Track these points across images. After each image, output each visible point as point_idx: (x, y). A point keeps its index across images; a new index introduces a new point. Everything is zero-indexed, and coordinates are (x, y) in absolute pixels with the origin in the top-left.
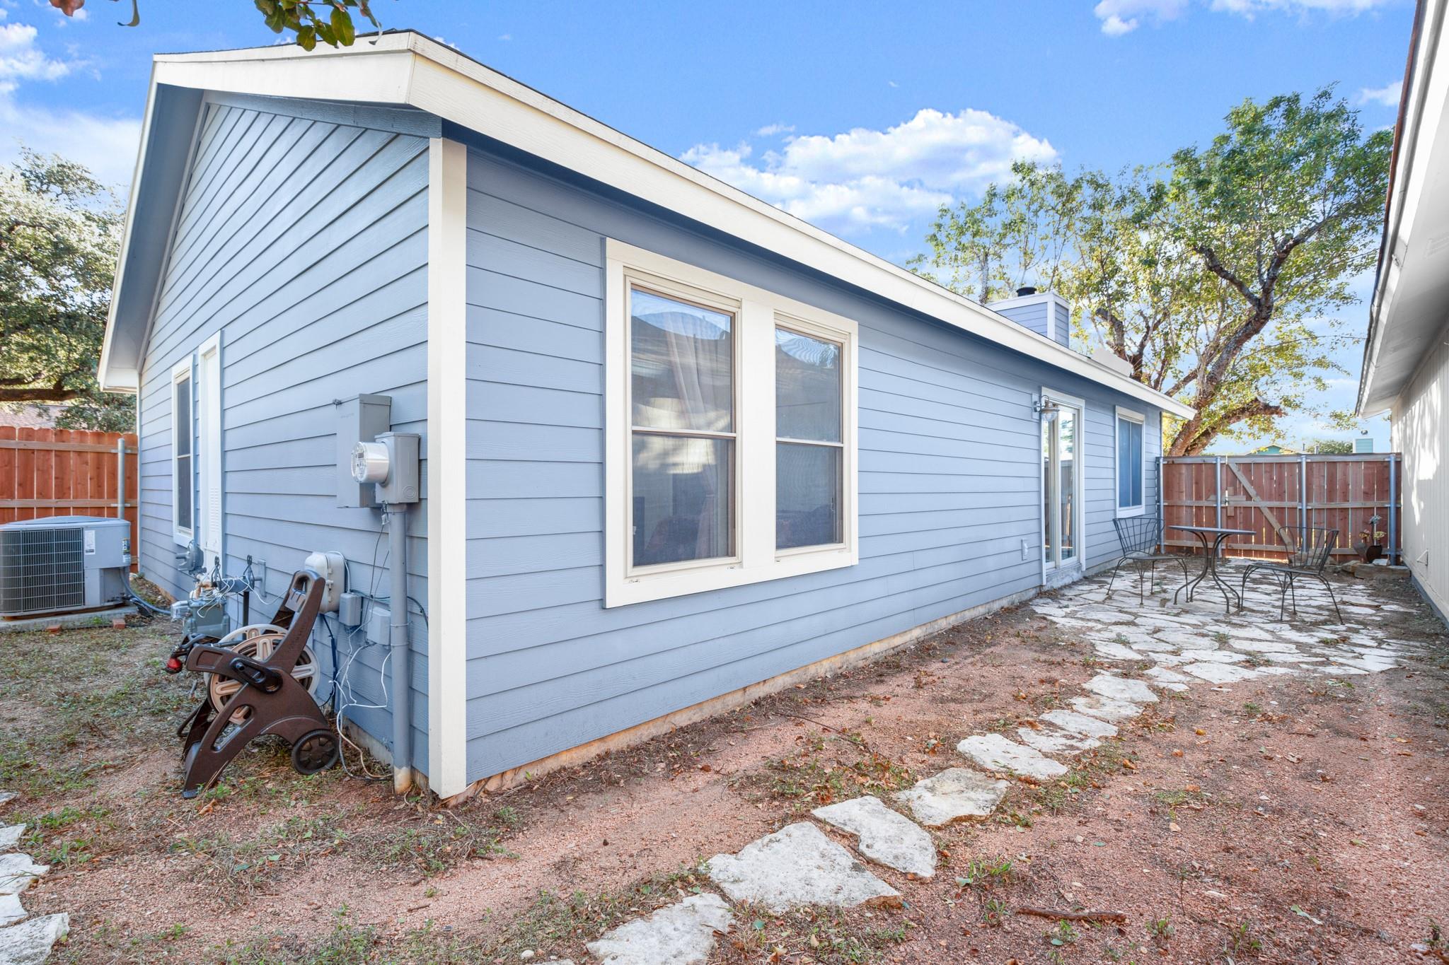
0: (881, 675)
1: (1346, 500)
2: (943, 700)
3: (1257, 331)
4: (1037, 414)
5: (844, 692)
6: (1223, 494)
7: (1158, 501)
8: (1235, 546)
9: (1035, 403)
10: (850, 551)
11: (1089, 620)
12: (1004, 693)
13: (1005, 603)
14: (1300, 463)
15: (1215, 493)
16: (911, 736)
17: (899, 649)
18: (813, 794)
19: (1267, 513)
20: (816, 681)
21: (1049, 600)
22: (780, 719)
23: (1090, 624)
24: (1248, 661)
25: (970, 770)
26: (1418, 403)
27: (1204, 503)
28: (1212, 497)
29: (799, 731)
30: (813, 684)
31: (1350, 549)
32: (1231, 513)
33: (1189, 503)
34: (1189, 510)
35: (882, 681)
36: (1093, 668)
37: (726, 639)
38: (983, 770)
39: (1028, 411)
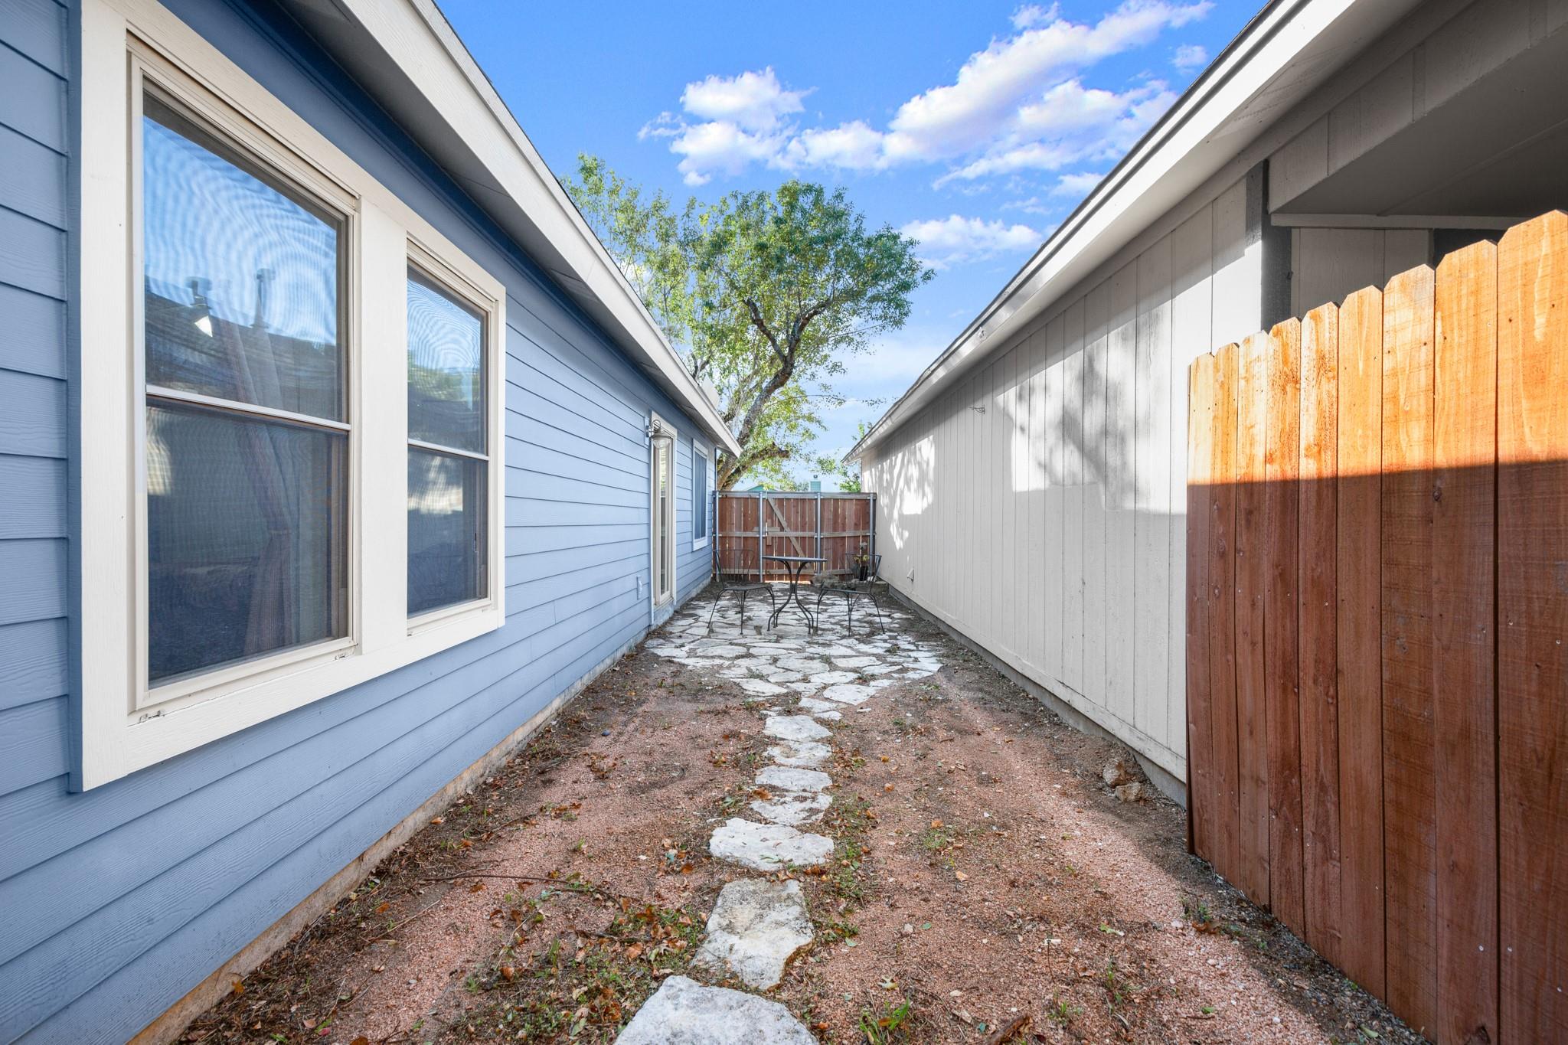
0: (543, 773)
1: (844, 530)
2: (643, 788)
3: (782, 384)
4: (647, 439)
5: (511, 812)
6: (764, 525)
7: (715, 533)
8: (772, 571)
9: (647, 427)
10: (496, 608)
11: (713, 657)
12: (697, 760)
13: (624, 650)
14: (816, 499)
15: (758, 525)
16: (643, 853)
17: (540, 729)
18: (584, 1010)
19: (794, 541)
20: (455, 805)
21: (661, 641)
22: (439, 890)
23: (718, 661)
24: (860, 678)
25: (746, 880)
26: (900, 455)
27: (749, 534)
28: (756, 529)
29: (481, 899)
30: (455, 812)
31: (847, 570)
32: (769, 542)
33: (738, 534)
34: (738, 540)
35: (550, 781)
36: (758, 711)
37: (331, 782)
38: (762, 875)
39: (641, 435)
